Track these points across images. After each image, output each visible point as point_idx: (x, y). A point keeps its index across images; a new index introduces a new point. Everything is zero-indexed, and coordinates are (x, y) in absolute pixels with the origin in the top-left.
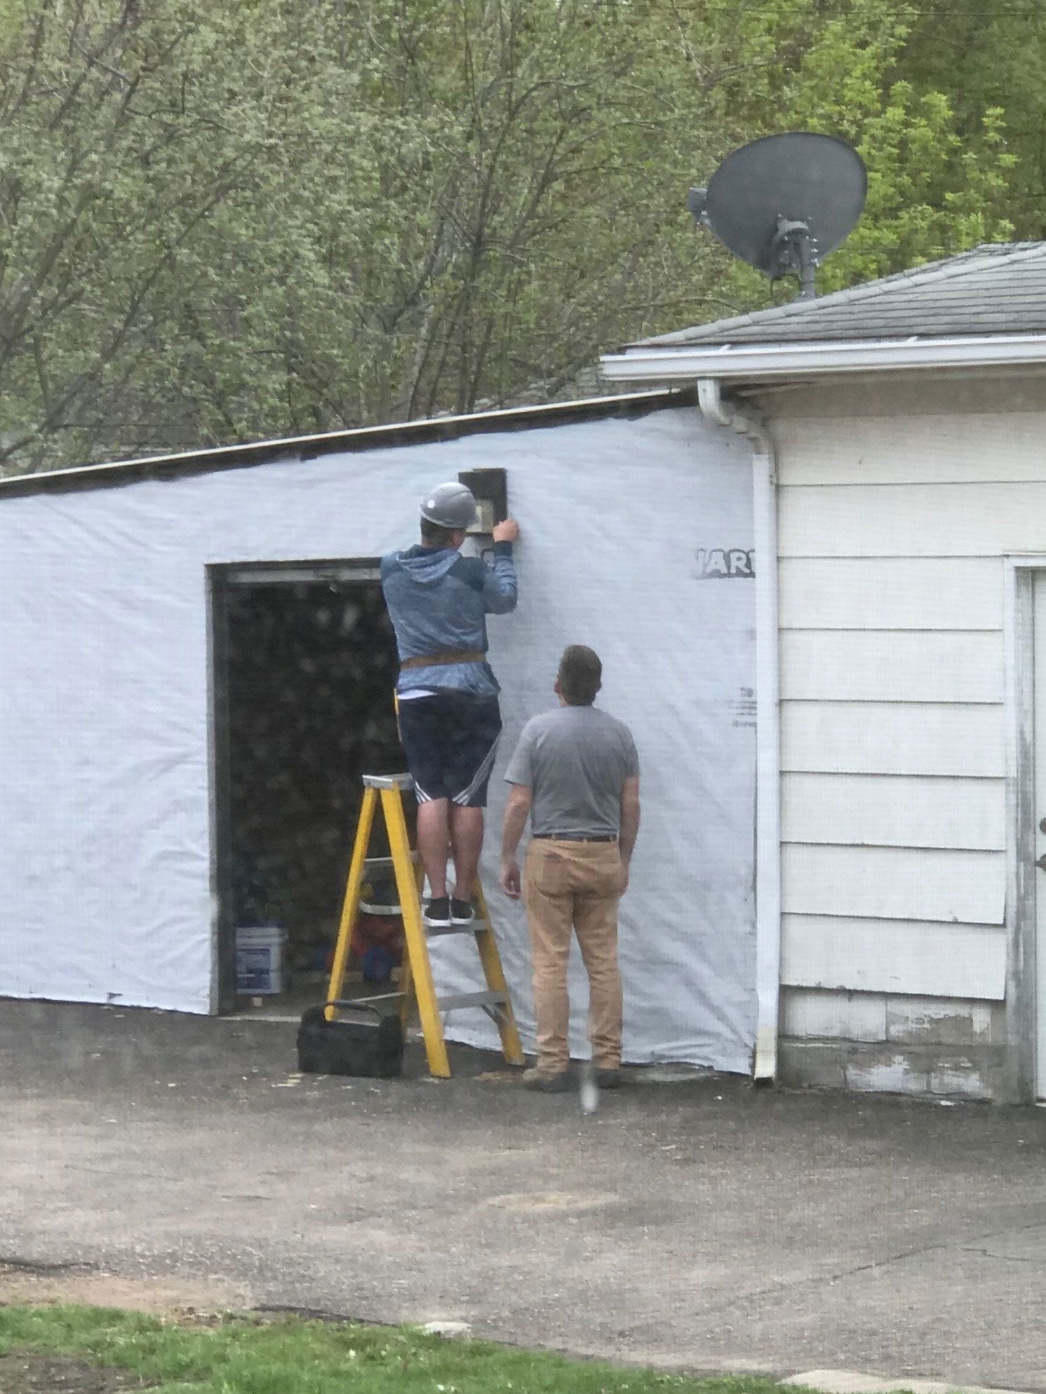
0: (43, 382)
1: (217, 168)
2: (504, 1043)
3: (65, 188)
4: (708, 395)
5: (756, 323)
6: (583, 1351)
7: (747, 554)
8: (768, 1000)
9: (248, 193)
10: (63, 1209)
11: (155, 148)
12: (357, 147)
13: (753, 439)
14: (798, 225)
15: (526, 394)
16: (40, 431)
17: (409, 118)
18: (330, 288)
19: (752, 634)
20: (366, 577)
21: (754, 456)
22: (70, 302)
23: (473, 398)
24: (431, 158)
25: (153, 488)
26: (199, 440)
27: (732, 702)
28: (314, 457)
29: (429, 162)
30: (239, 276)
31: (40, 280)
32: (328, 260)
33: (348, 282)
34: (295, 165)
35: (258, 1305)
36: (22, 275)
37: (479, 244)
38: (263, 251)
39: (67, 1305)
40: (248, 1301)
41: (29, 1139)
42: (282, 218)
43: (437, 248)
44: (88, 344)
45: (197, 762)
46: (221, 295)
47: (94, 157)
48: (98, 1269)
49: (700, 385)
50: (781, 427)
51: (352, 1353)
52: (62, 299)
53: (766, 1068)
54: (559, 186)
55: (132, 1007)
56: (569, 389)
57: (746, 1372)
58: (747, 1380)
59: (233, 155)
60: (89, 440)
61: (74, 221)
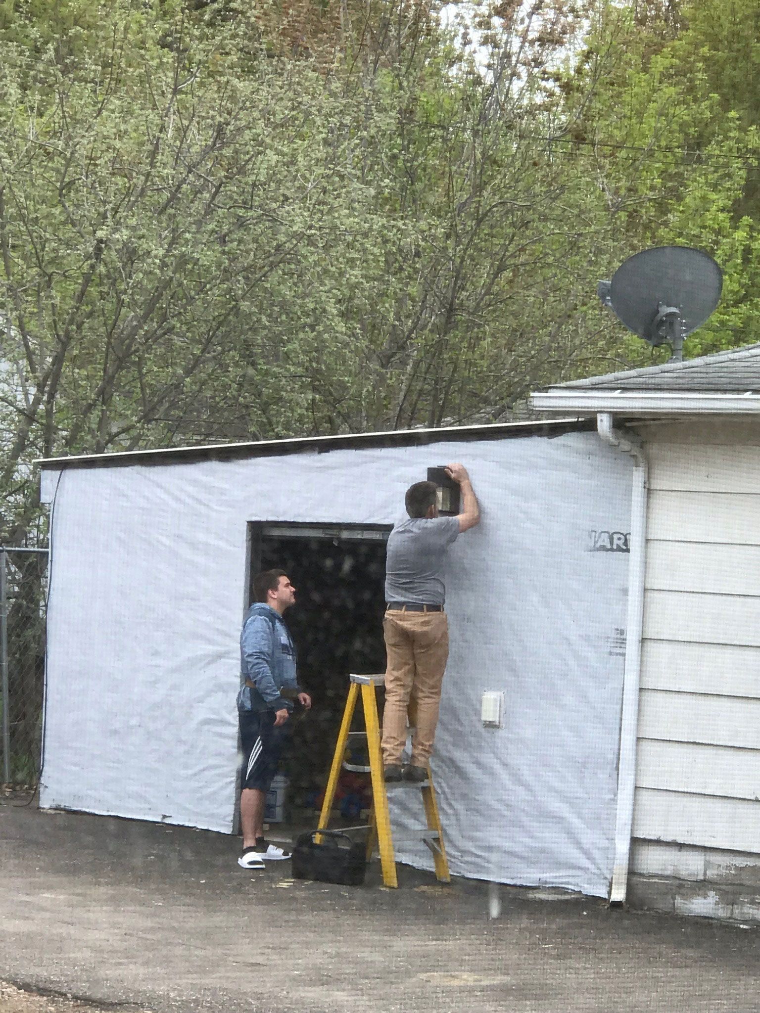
0: (142, 389)
2: (437, 867)
3: (165, 256)
4: (604, 424)
5: (639, 376)
7: (625, 536)
8: (623, 847)
9: (293, 266)
10: (120, 964)
11: (230, 232)
13: (634, 456)
14: (673, 310)
15: (477, 416)
16: (139, 422)
18: (346, 334)
19: (625, 591)
20: (359, 537)
21: (634, 468)
22: (165, 334)
23: (441, 417)
24: (420, 249)
25: (214, 465)
26: (249, 435)
27: (608, 638)
28: (327, 451)
29: (419, 252)
31: (145, 318)
33: (358, 331)
34: (327, 248)
36: (133, 314)
37: (451, 311)
38: (301, 307)
41: (100, 914)
42: (316, 284)
43: (421, 312)
44: (175, 364)
45: (233, 658)
46: (270, 335)
47: (188, 236)
48: (143, 1007)
49: (599, 417)
50: (654, 450)
52: (159, 332)
53: (619, 895)
54: (508, 274)
55: (179, 826)
56: (508, 414)
59: (284, 239)
60: (172, 430)
61: (171, 278)
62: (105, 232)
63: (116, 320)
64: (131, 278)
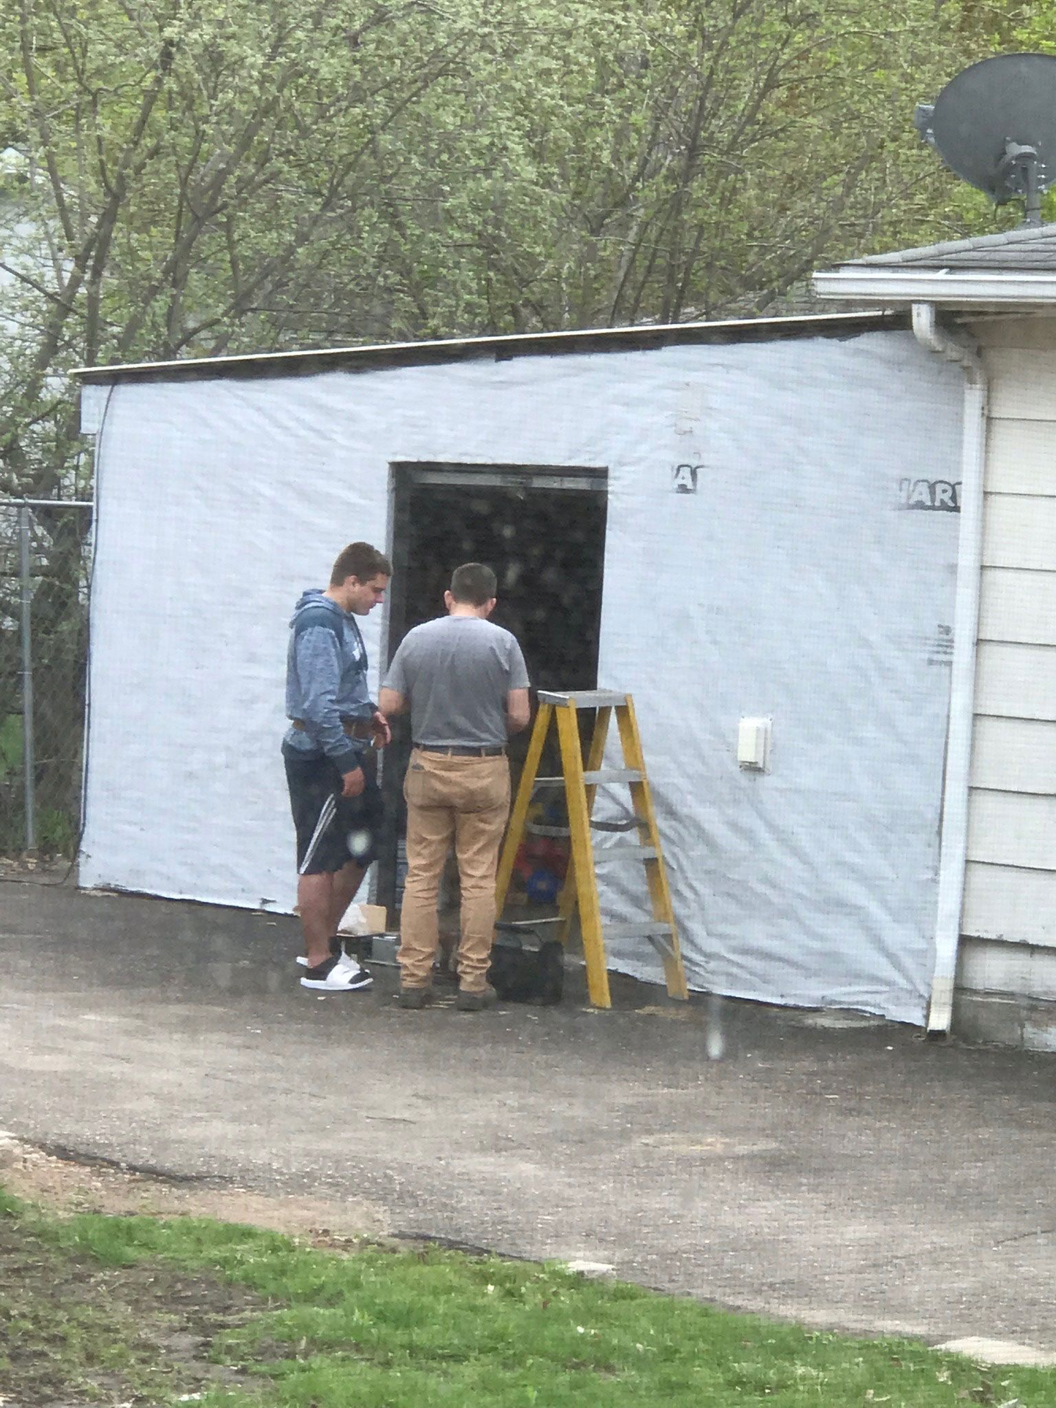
0: (234, 263)
1: (427, 54)
2: (668, 977)
3: (266, 65)
4: (922, 319)
5: (975, 249)
6: (731, 1301)
7: (953, 487)
8: (946, 948)
9: (459, 81)
10: (201, 1118)
11: (365, 29)
12: (574, 41)
13: (965, 368)
14: (1027, 149)
15: (734, 305)
16: (225, 314)
17: (629, 14)
18: (536, 184)
19: (952, 569)
20: (556, 485)
21: (968, 386)
22: (266, 182)
23: (679, 306)
24: (649, 57)
25: (339, 380)
27: (926, 638)
28: (509, 358)
29: (647, 60)
30: (443, 165)
31: (237, 158)
32: (537, 155)
33: (555, 178)
34: (508, 54)
35: (396, 1232)
36: (218, 151)
37: (694, 151)
38: (471, 142)
39: (200, 1220)
40: (385, 1225)
41: (171, 1046)
42: (492, 109)
43: (651, 150)
44: (282, 227)
46: (424, 183)
47: (300, 34)
48: (232, 1183)
49: (915, 307)
50: (997, 358)
51: (491, 1288)
52: (260, 178)
53: (940, 1020)
54: (782, 93)
55: (286, 915)
56: (779, 303)
57: (899, 1333)
58: (900, 1344)
59: (445, 41)
60: (277, 325)
61: (276, 99)
62: (176, 30)
63: (194, 161)
64: (214, 97)
